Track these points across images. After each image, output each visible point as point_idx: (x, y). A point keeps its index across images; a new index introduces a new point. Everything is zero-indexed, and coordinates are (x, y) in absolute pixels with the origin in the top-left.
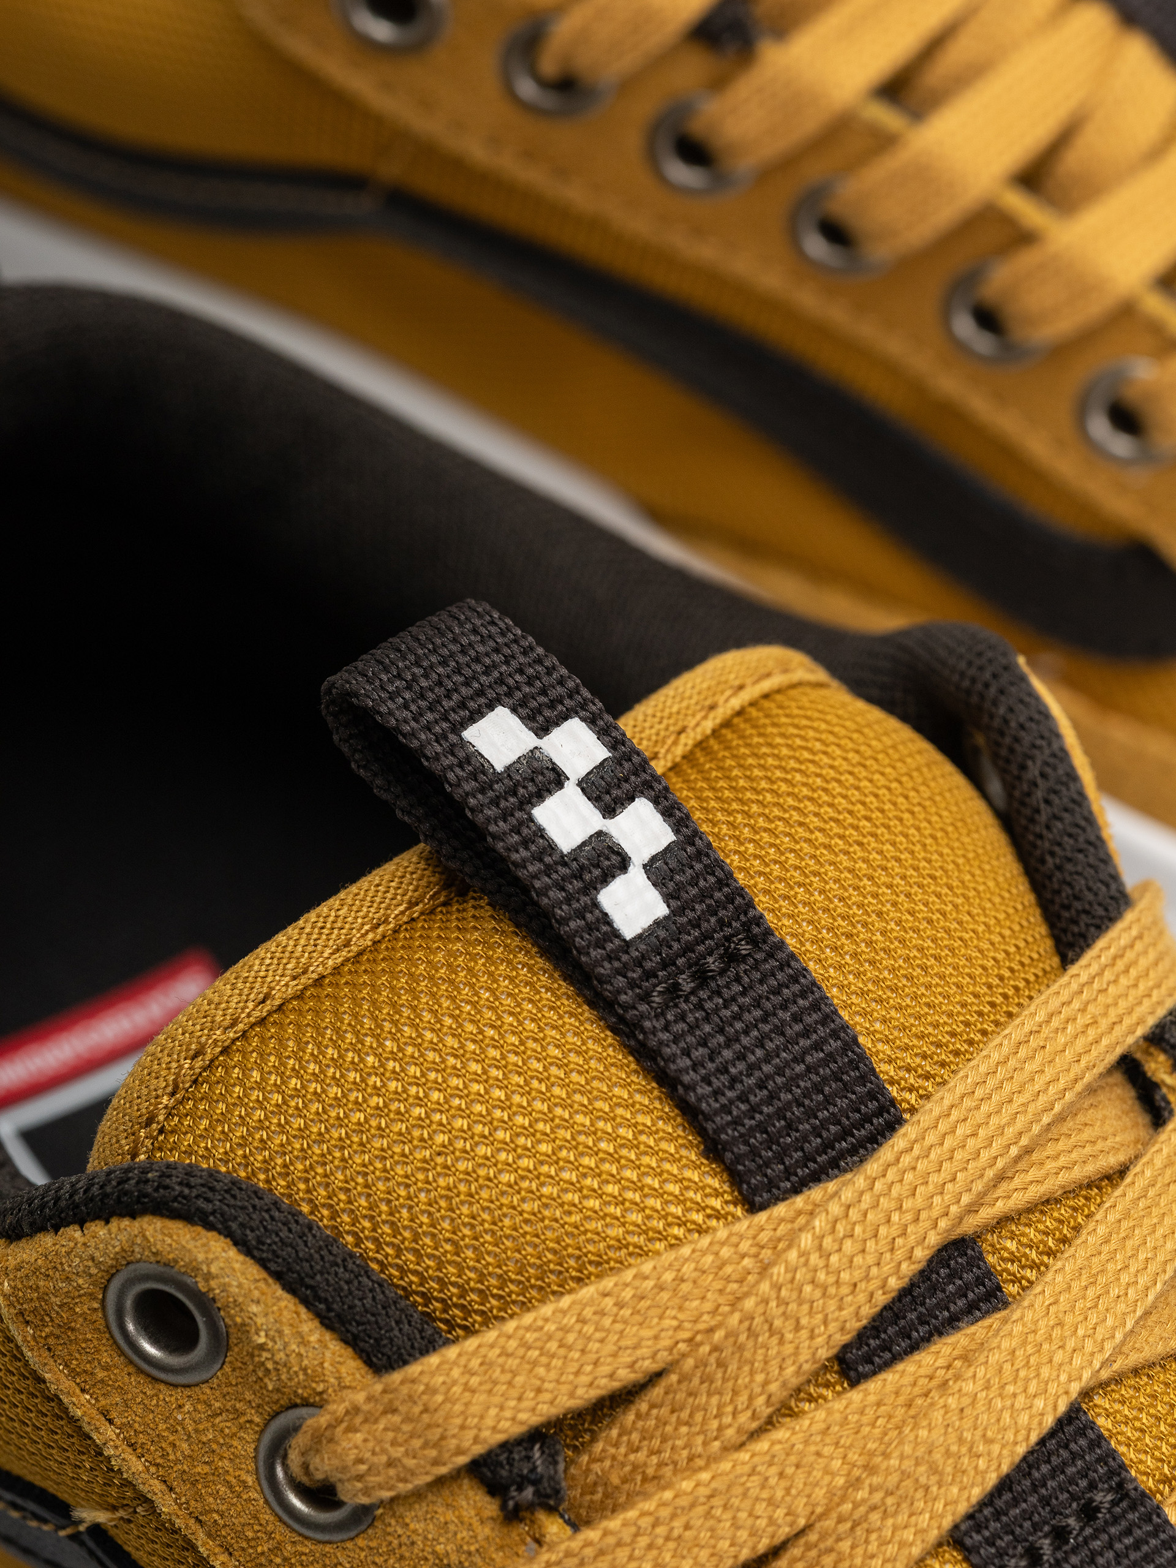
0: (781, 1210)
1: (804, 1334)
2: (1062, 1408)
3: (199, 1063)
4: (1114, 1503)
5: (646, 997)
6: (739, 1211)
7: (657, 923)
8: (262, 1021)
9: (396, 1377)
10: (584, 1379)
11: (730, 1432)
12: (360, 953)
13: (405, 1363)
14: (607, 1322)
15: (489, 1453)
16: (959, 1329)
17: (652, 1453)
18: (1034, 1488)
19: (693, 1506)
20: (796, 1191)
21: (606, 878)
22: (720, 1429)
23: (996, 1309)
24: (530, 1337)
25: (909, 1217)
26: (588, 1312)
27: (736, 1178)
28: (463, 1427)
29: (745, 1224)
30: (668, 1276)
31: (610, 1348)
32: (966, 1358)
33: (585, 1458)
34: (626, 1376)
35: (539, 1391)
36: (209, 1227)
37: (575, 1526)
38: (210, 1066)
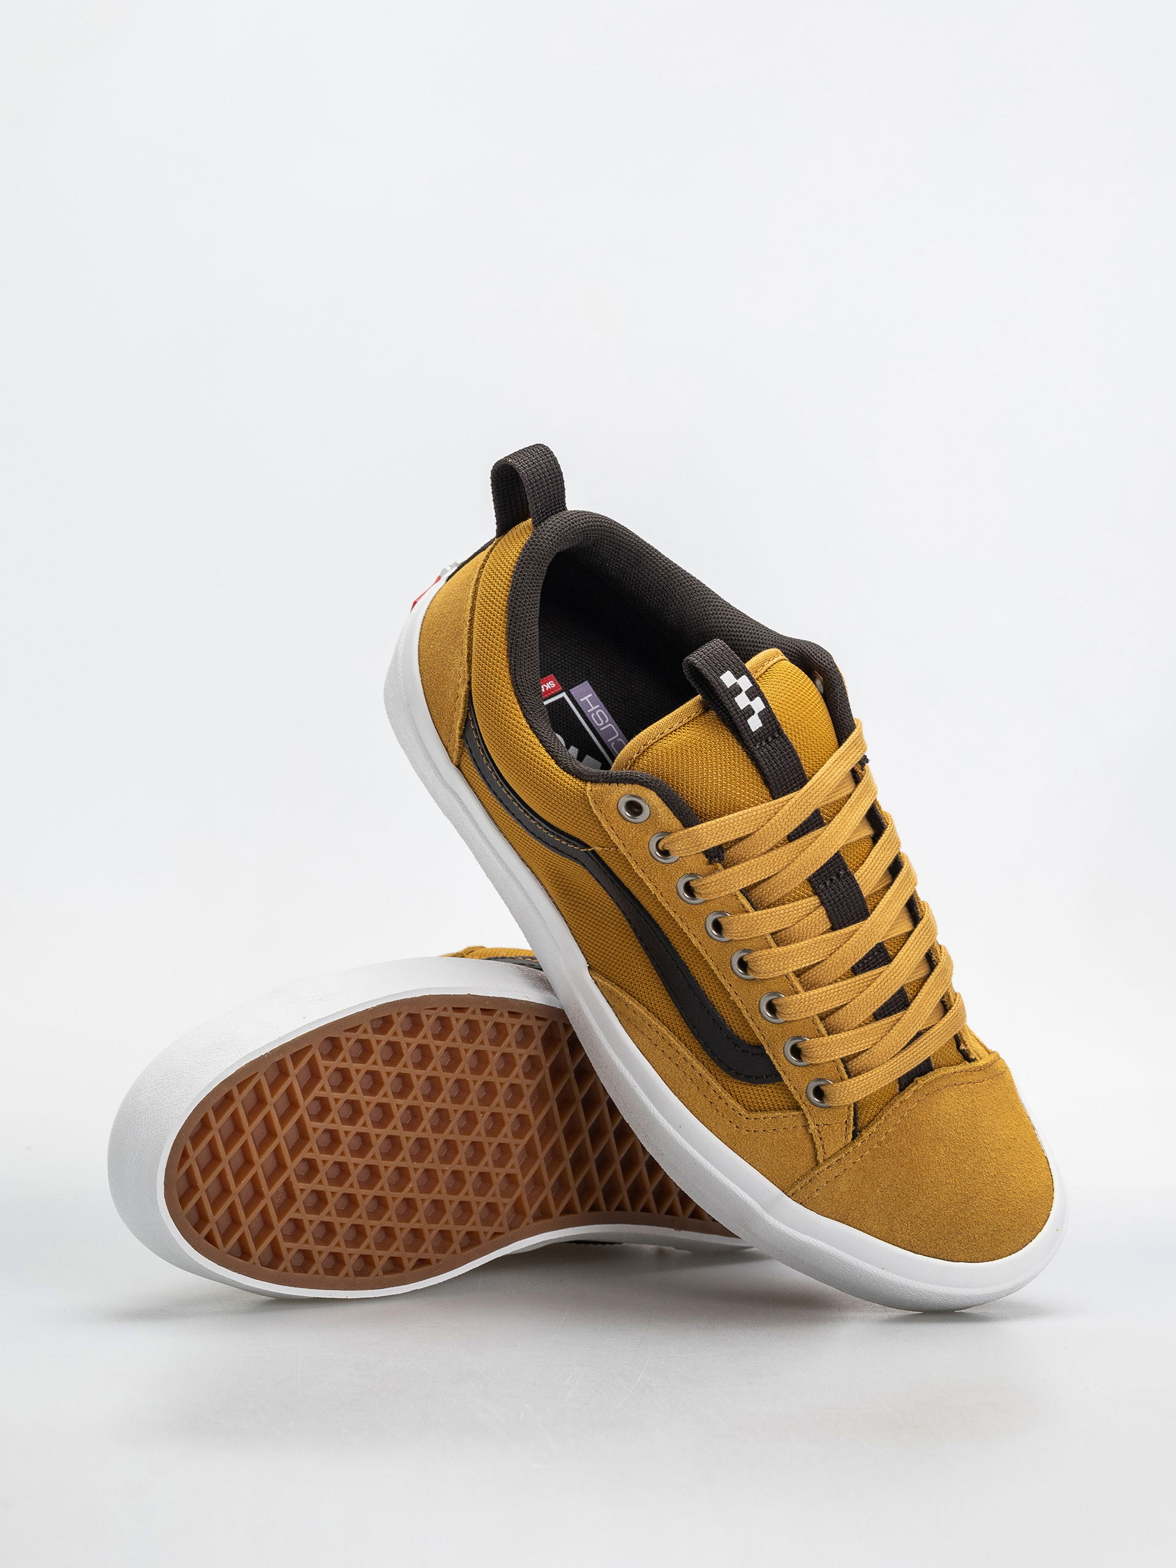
0: (781, 799)
1: (783, 829)
2: (836, 851)
3: (645, 747)
4: (844, 874)
5: (755, 746)
6: (771, 799)
7: (760, 728)
8: (661, 739)
9: (691, 829)
10: (733, 835)
11: (763, 850)
12: (685, 724)
13: (693, 826)
14: (740, 822)
15: (710, 849)
16: (814, 830)
17: (744, 852)
18: (827, 869)
19: (753, 866)
20: (784, 795)
21: (749, 716)
22: (761, 849)
23: (822, 826)
24: (722, 823)
25: (808, 804)
26: (736, 819)
27: (771, 792)
28: (705, 842)
29: (773, 802)
30: (754, 813)
31: (739, 828)
32: (816, 838)
33: (728, 852)
34: (742, 835)
35: (723, 836)
36: (651, 789)
37: (725, 867)
38: (647, 748)
